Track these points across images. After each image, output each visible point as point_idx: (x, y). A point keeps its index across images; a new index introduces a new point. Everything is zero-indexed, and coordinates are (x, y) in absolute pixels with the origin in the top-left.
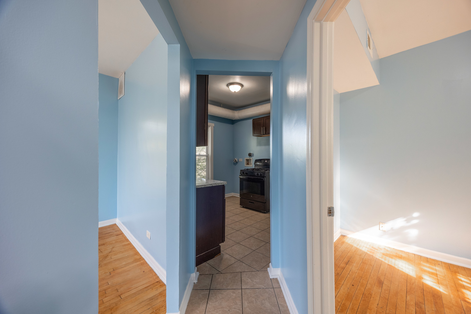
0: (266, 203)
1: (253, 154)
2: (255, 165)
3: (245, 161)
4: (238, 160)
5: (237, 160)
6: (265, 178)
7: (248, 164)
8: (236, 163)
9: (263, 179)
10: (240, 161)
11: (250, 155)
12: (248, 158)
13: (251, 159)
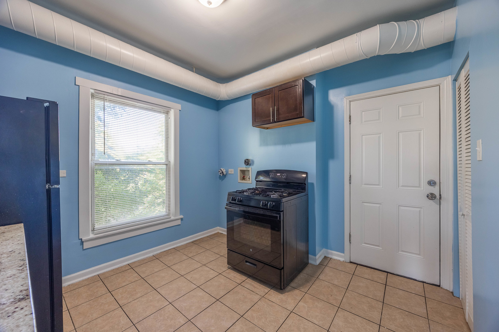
0: (283, 268)
1: (253, 162)
2: (257, 181)
3: (239, 173)
4: (227, 172)
5: (224, 171)
6: (282, 213)
7: (244, 178)
8: (223, 176)
9: (278, 216)
10: (229, 173)
11: (247, 162)
12: (244, 167)
13: (250, 169)
